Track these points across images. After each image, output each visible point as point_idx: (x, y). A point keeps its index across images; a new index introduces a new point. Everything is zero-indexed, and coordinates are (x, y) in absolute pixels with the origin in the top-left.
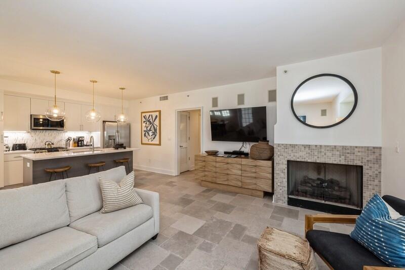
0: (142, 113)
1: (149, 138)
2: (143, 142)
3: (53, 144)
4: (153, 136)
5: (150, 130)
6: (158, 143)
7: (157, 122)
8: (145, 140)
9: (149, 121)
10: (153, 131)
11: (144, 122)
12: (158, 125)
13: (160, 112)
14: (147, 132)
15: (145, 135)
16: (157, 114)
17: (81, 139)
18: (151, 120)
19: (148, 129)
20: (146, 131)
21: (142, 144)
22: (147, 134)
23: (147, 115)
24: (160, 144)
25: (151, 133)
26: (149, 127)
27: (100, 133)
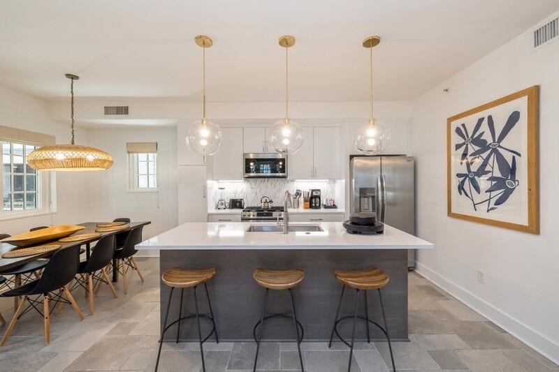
0: (450, 120)
1: (478, 198)
2: (453, 211)
3: (271, 201)
4: (498, 194)
5: (482, 171)
6: (524, 222)
7: (518, 140)
8: (462, 204)
9: (478, 141)
10: (497, 174)
11: (458, 147)
12: (523, 148)
13: (534, 94)
14: (469, 179)
15: (461, 188)
16: (522, 105)
17: (314, 194)
18: (487, 137)
19: (474, 168)
20: (466, 176)
21: (450, 213)
22: (467, 185)
23: (471, 122)
24: (534, 227)
25: (484, 182)
26: (478, 162)
27: (344, 181)
